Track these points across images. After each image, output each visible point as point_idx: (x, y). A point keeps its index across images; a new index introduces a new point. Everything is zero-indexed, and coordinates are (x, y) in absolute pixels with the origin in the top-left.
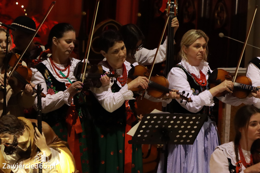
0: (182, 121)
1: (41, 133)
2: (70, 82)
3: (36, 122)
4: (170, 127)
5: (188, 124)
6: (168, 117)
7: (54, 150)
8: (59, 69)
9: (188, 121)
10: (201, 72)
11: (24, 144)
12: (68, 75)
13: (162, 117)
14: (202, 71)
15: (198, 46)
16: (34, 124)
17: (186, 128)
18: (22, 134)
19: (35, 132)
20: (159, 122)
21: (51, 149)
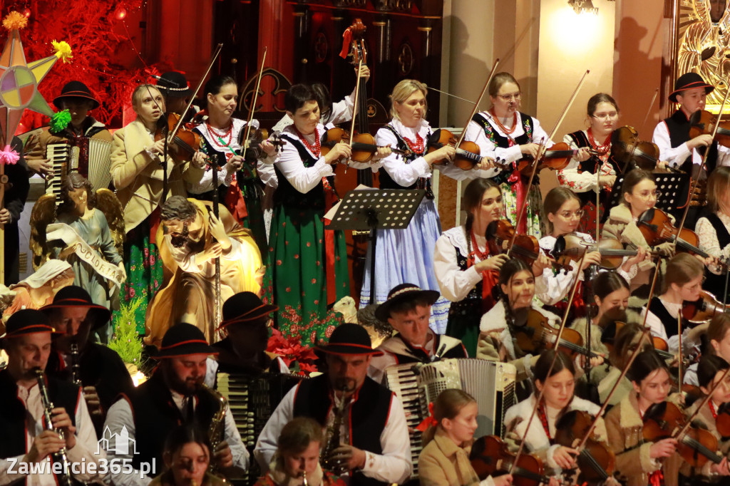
0: (394, 198)
1: (218, 218)
2: (232, 151)
3: (211, 204)
4: (378, 206)
5: (402, 203)
6: (376, 195)
7: (235, 240)
8: (217, 135)
9: (402, 198)
10: (418, 136)
11: (196, 234)
12: (230, 142)
13: (368, 195)
14: (419, 133)
15: (414, 103)
16: (208, 207)
17: (398, 208)
18: (193, 221)
19: (210, 217)
20: (365, 201)
21: (231, 239)
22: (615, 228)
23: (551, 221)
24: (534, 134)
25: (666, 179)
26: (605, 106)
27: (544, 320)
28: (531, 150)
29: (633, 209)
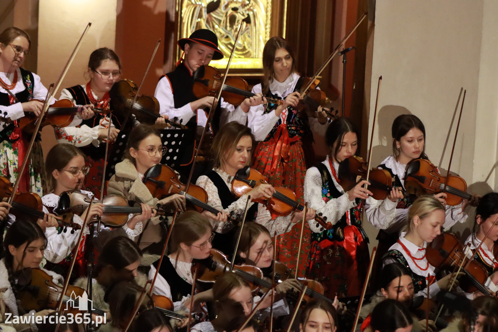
22: (121, 185)
23: (56, 177)
24: (36, 89)
25: (169, 136)
26: (108, 64)
27: (49, 279)
28: (33, 108)
29: (138, 164)
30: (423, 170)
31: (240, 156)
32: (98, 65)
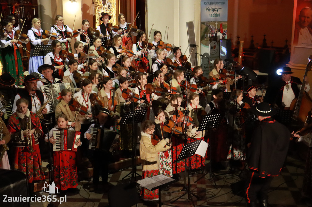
23: (77, 50)
26: (87, 23)
29: (96, 46)
30: (161, 43)
31: (119, 41)
32: (84, 23)
